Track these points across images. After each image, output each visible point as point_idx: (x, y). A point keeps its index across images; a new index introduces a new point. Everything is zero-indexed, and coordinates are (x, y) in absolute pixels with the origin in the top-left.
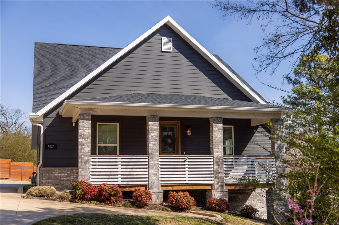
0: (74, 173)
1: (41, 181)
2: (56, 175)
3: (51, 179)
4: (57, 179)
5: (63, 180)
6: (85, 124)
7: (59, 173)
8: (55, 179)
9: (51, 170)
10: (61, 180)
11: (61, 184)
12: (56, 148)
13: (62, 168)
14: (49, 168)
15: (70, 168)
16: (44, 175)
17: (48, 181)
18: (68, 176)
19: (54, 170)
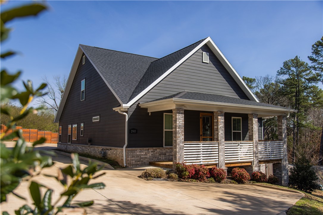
0: (149, 152)
1: (127, 159)
2: (138, 153)
3: (134, 157)
4: (138, 157)
5: (142, 158)
6: (180, 117)
7: (140, 152)
8: (137, 157)
9: (134, 150)
10: (141, 158)
11: (141, 161)
12: (136, 133)
13: (141, 148)
14: (133, 149)
15: (147, 148)
16: (129, 154)
17: (132, 158)
18: (146, 154)
19: (136, 150)
